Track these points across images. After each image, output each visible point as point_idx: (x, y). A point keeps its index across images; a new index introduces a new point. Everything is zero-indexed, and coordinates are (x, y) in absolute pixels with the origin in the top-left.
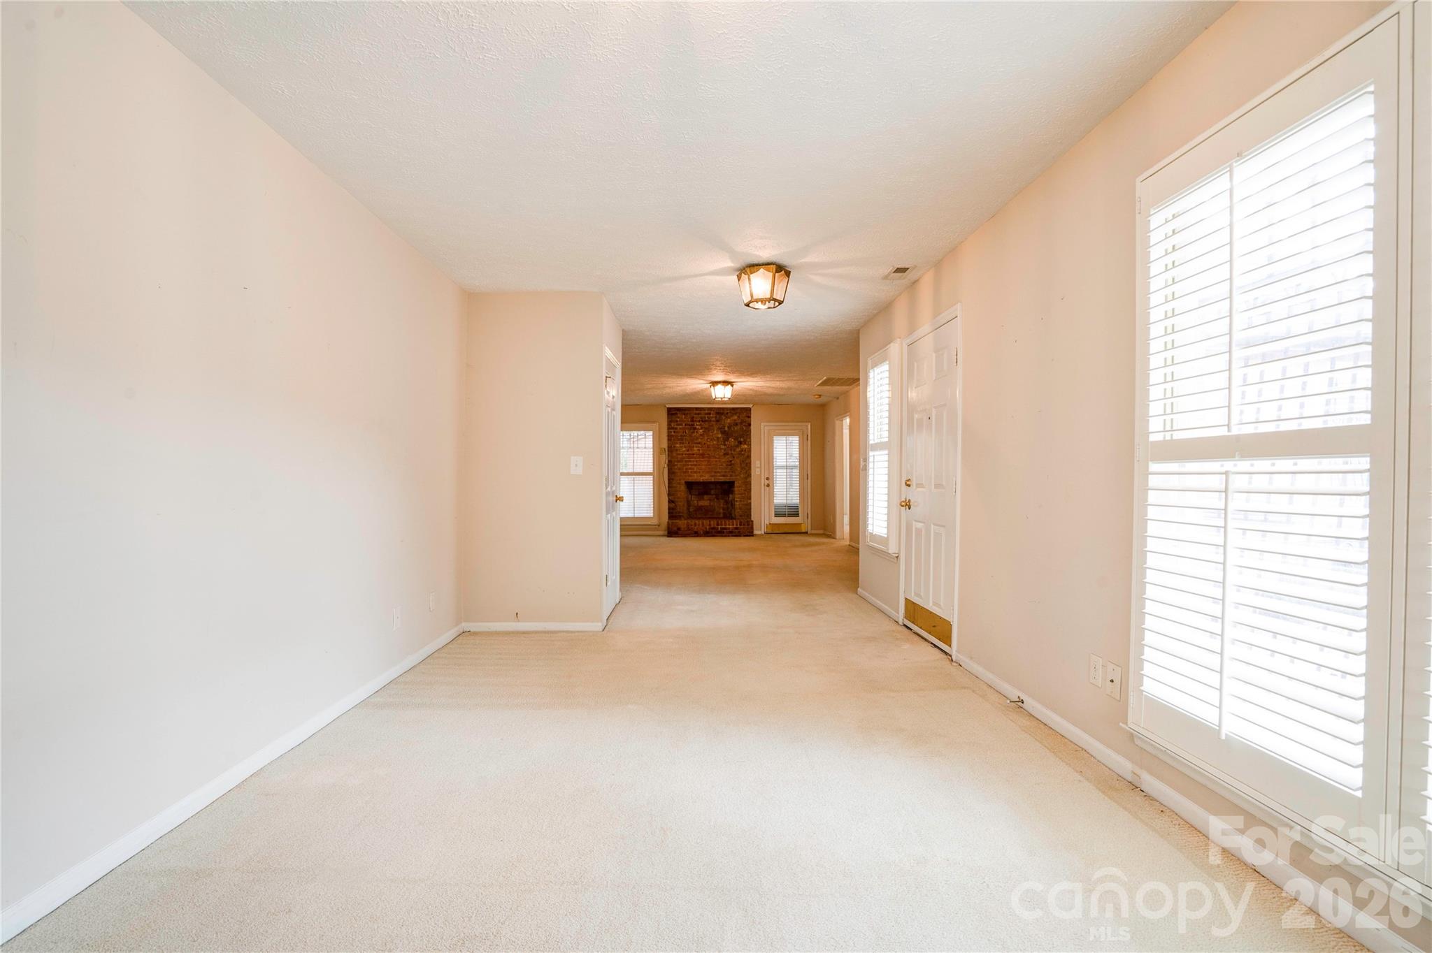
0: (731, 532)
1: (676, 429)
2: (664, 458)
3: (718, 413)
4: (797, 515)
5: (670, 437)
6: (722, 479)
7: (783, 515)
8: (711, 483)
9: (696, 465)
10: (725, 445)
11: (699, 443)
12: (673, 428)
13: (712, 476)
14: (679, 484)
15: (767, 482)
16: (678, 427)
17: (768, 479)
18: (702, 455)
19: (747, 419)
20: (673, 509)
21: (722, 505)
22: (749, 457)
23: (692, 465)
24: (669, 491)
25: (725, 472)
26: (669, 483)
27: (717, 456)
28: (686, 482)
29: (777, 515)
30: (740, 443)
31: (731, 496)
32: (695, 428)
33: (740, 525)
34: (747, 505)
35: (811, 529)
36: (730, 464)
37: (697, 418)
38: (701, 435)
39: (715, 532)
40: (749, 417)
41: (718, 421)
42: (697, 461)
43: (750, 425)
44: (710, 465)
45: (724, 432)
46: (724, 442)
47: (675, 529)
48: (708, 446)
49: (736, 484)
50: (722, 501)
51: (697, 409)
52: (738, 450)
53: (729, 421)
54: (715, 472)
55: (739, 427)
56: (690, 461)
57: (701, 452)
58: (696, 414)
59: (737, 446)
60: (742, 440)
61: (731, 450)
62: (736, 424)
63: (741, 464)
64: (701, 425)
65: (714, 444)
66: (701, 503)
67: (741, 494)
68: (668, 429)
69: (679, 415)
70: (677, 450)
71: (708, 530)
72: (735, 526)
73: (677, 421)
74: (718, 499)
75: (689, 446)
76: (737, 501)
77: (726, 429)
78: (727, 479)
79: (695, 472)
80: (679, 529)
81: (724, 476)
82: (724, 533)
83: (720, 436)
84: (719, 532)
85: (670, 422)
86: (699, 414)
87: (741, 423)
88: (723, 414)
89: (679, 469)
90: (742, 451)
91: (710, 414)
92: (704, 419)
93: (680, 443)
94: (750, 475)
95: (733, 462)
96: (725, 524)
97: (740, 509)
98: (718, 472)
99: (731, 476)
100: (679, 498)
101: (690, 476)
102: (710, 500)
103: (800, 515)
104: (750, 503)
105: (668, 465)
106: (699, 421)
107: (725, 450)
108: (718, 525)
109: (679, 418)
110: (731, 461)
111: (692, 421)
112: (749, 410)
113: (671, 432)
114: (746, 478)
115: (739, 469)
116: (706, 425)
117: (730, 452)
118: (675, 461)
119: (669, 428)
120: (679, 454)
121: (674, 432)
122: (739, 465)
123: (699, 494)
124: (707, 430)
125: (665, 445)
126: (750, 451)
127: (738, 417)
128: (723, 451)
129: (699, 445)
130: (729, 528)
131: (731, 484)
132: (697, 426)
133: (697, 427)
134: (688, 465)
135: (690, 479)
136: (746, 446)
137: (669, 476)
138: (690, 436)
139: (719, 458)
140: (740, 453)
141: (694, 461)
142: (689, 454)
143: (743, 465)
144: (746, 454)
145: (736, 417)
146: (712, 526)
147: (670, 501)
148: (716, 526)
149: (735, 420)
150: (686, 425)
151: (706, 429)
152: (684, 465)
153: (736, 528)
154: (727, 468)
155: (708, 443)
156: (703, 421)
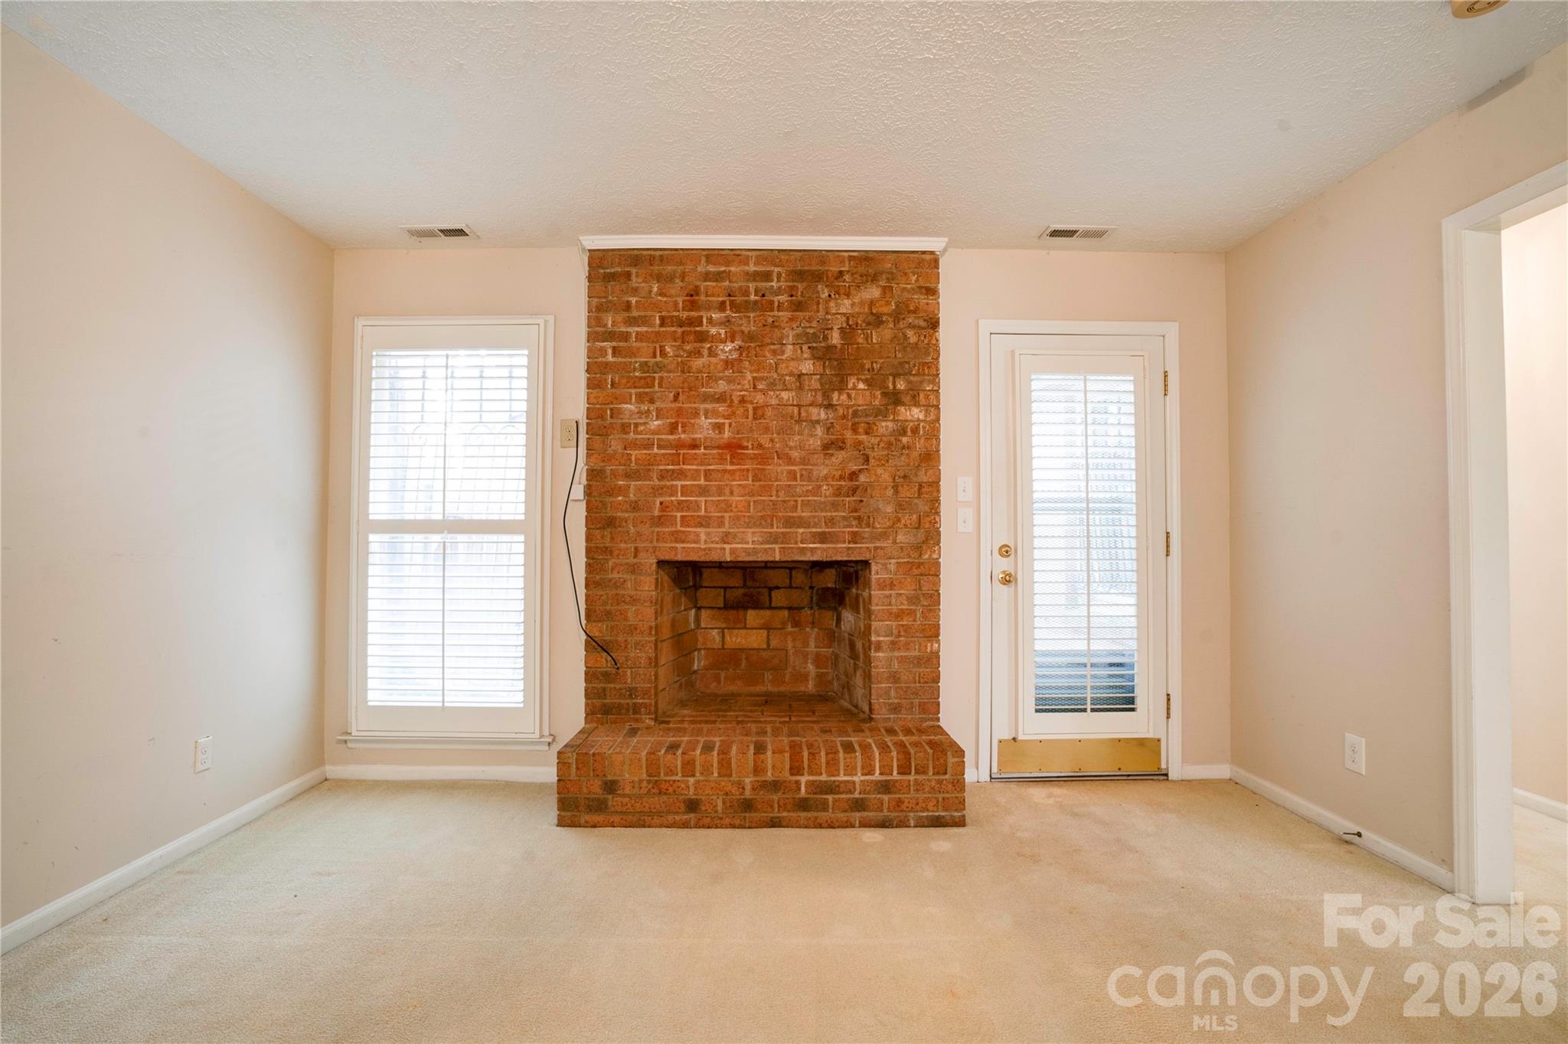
0: (859, 805)
1: (625, 337)
2: (573, 463)
3: (799, 275)
4: (1127, 704)
5: (597, 374)
6: (819, 552)
7: (1075, 706)
8: (768, 565)
9: (704, 491)
10: (829, 406)
11: (721, 398)
12: (610, 336)
13: (774, 539)
14: (634, 569)
15: (1003, 565)
16: (633, 330)
17: (1005, 551)
18: (733, 448)
19: (921, 299)
20: (606, 676)
21: (812, 648)
22: (931, 457)
23: (685, 491)
24: (588, 599)
25: (831, 522)
26: (590, 568)
27: (795, 454)
28: (661, 563)
29: (1045, 706)
30: (895, 399)
31: (848, 616)
32: (702, 337)
33: (904, 770)
34: (919, 661)
35: (1184, 761)
36: (851, 485)
37: (714, 292)
38: (728, 363)
39: (782, 807)
40: (932, 292)
41: (798, 306)
42: (708, 474)
43: (934, 324)
44: (766, 489)
45: (823, 354)
46: (826, 395)
47: (596, 787)
48: (758, 413)
49: (877, 574)
50: (813, 633)
51: (711, 255)
52: (885, 426)
53: (845, 306)
54: (789, 522)
55: (887, 332)
56: (681, 474)
57: (727, 434)
58: (707, 277)
59: (881, 413)
60: (901, 385)
61: (855, 430)
62: (877, 321)
63: (896, 488)
64: (728, 321)
65: (782, 404)
66: (737, 639)
67: (899, 615)
68: (592, 337)
69: (635, 281)
70: (625, 428)
71: (748, 794)
72: (877, 776)
73: (628, 307)
74: (796, 624)
75: (679, 412)
76: (878, 648)
77: (835, 338)
78: (838, 551)
79: (705, 522)
80: (611, 787)
81: (823, 538)
82: (824, 806)
83: (807, 367)
84: (803, 805)
85: (597, 310)
86: (718, 277)
87: (897, 316)
88: (818, 277)
89: (635, 507)
90: (904, 433)
91: (767, 276)
92: (739, 299)
93: (640, 398)
94: (931, 537)
95: (862, 478)
96: (832, 765)
97: (894, 678)
98: (801, 523)
99: (855, 538)
100: (632, 630)
101: (677, 537)
102: (767, 627)
103: (1140, 703)
104: (936, 655)
105: (588, 491)
106: (722, 307)
107: (829, 428)
108: (796, 770)
109: (635, 291)
110: (853, 476)
111: (693, 305)
112: (928, 262)
113: (603, 352)
114: (918, 548)
115: (889, 509)
116: (749, 324)
117: (849, 435)
118: (614, 473)
119: (597, 334)
120: (634, 445)
121: (616, 351)
122: (890, 492)
123: (727, 606)
124: (752, 343)
125: (576, 407)
126: (934, 433)
127: (886, 290)
128: (819, 431)
129: (721, 408)
130: (850, 787)
131: (852, 573)
132: (713, 323)
133: (713, 331)
134: (672, 491)
135: (683, 552)
136: (917, 413)
137: (589, 539)
138: (685, 368)
139: (804, 461)
140: (891, 445)
141: (695, 476)
142: (680, 445)
143: (905, 492)
144: (920, 445)
145: (873, 292)
146: (769, 776)
147: (595, 645)
148: (786, 775)
149: (872, 303)
150: (663, 322)
151: (750, 337)
152: (657, 491)
153: (886, 787)
154: (835, 506)
155: (759, 398)
156: (734, 306)
